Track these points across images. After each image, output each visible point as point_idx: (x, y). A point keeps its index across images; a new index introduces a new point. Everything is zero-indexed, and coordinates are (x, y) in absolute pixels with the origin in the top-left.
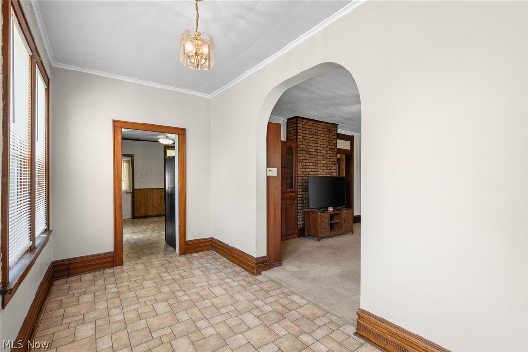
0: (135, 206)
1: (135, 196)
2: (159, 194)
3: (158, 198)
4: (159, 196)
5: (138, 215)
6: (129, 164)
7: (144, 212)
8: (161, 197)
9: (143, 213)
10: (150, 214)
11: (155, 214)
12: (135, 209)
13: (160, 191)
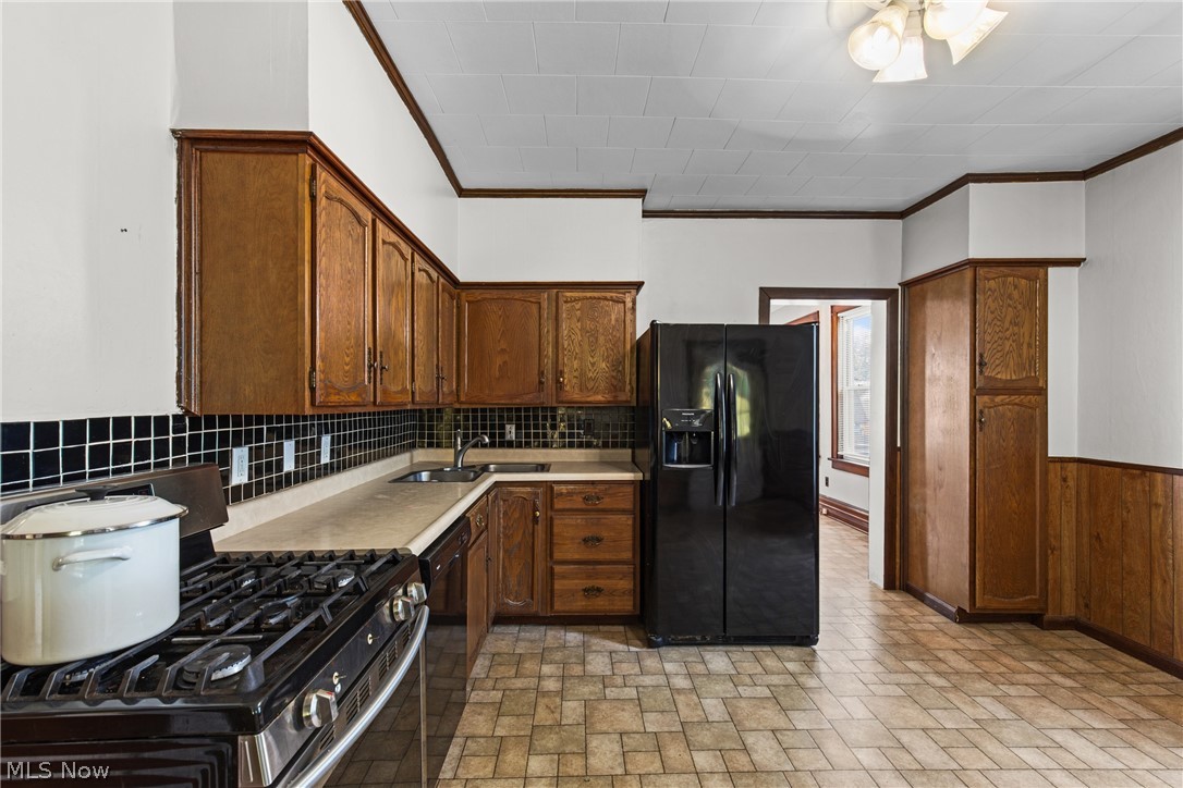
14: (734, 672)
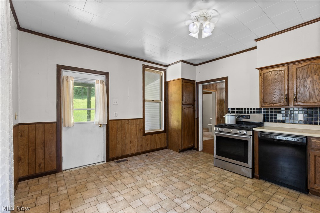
0: (110, 143)
1: (110, 130)
2: (138, 126)
3: (136, 131)
4: (138, 130)
5: (114, 156)
6: (103, 85)
7: (121, 152)
8: (140, 130)
9: (119, 153)
10: (128, 153)
11: (133, 152)
12: (110, 147)
13: (138, 122)
14: (138, 189)
